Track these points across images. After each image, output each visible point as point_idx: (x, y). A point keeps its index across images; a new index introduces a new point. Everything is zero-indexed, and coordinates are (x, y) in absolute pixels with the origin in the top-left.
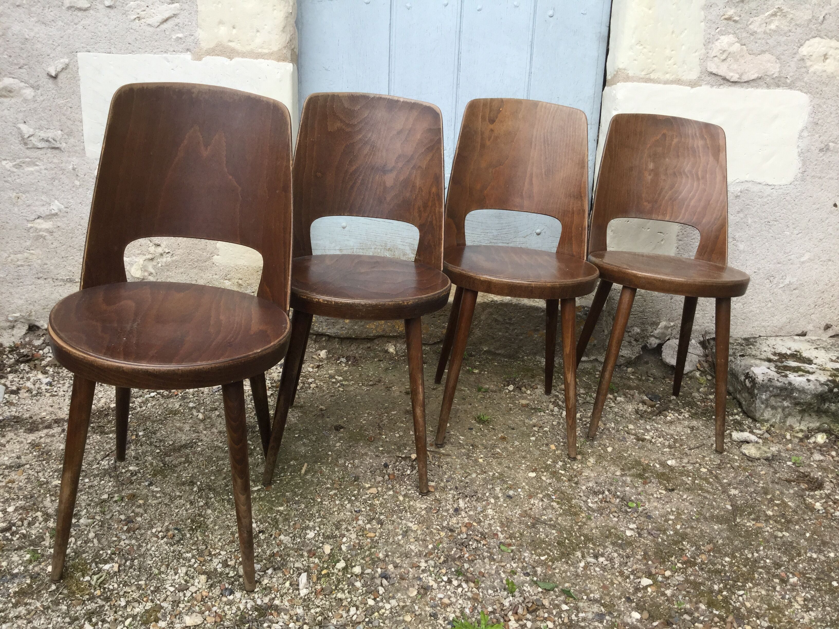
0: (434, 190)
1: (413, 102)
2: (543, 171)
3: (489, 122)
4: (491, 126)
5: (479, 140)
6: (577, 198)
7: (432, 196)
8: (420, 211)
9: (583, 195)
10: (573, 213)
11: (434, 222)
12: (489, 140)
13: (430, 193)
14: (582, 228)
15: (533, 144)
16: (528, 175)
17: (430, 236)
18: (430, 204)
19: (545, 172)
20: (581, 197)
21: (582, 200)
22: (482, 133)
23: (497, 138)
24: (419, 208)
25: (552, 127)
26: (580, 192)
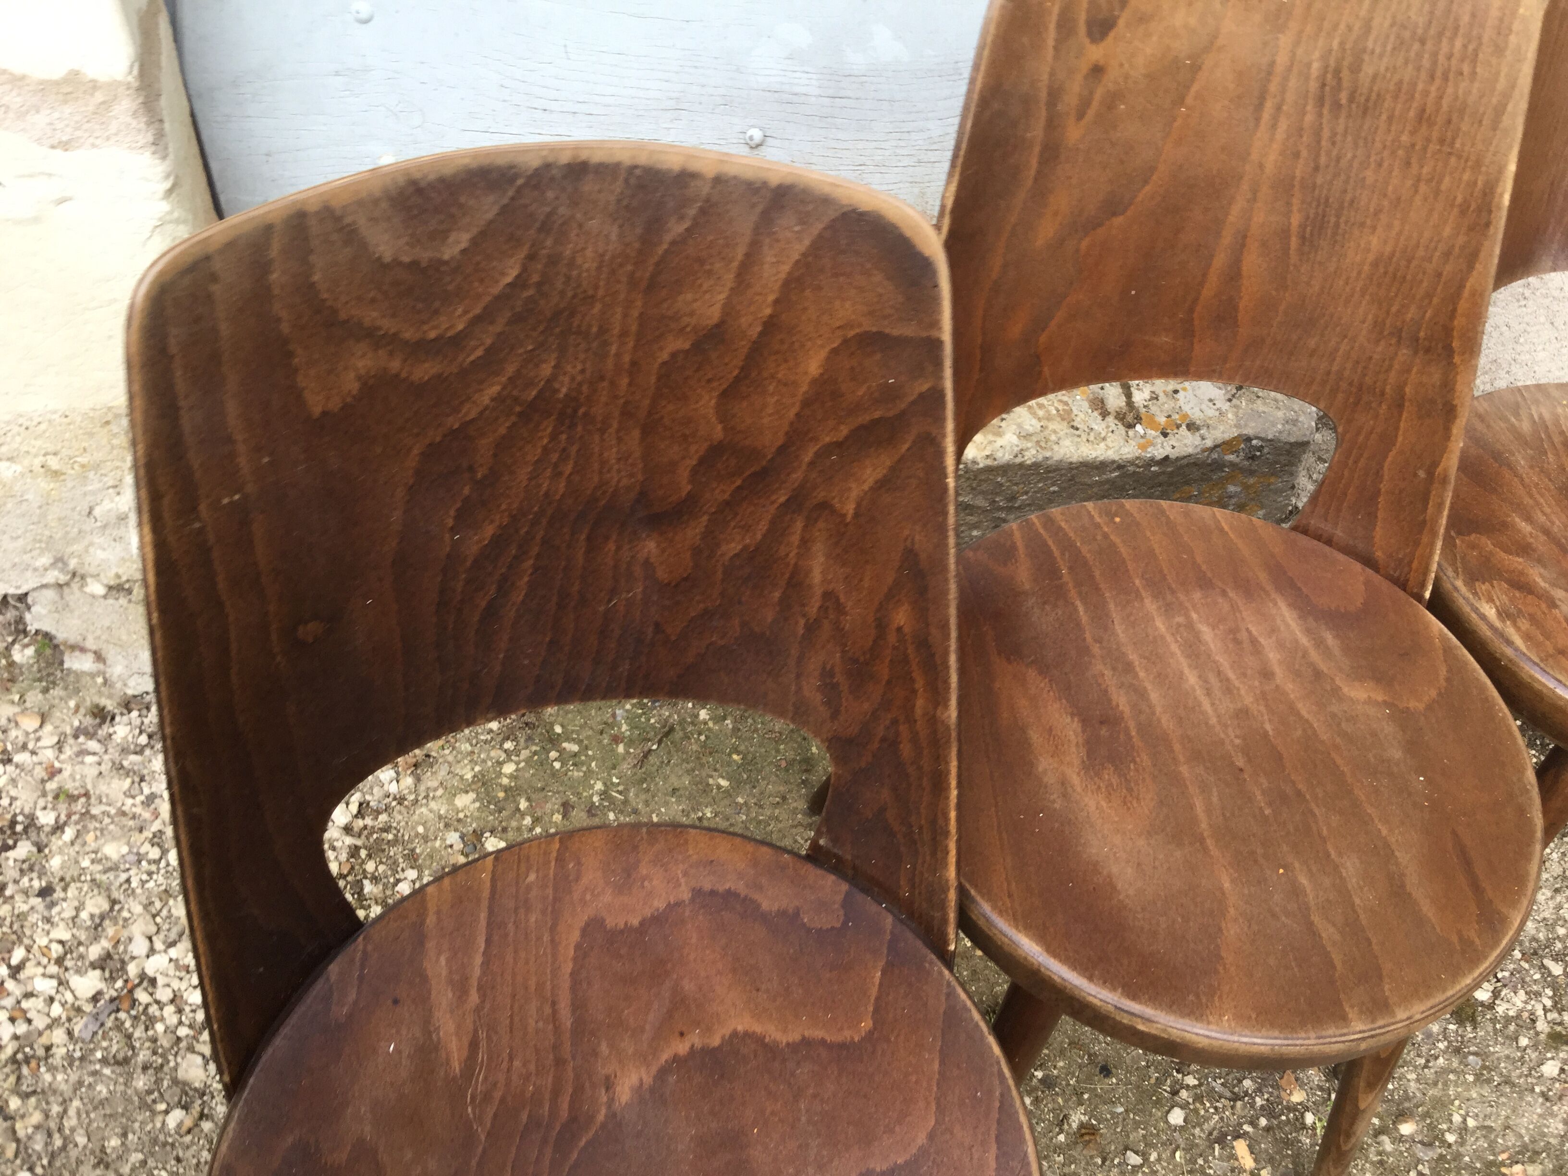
0: (902, 617)
1: (774, 180)
2: (1296, 220)
3: (1090, 34)
4: (1095, 53)
5: (1037, 132)
6: (1427, 351)
7: (892, 638)
8: (830, 688)
9: (1455, 344)
10: (1400, 406)
11: (906, 749)
12: (1081, 115)
13: (881, 626)
14: (1431, 474)
15: (1269, 105)
16: (1227, 238)
17: (886, 794)
18: (884, 671)
19: (1303, 227)
20: (1449, 351)
21: (1451, 364)
22: (1055, 94)
23: (1112, 100)
24: (827, 673)
25: (1367, 28)
26: (1448, 331)
